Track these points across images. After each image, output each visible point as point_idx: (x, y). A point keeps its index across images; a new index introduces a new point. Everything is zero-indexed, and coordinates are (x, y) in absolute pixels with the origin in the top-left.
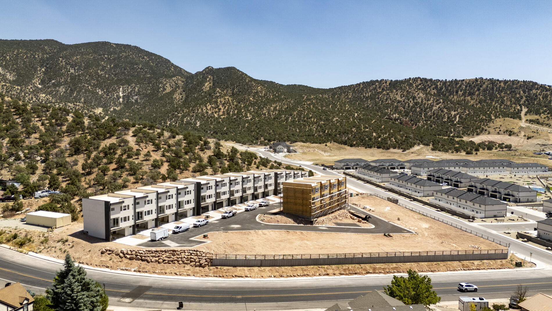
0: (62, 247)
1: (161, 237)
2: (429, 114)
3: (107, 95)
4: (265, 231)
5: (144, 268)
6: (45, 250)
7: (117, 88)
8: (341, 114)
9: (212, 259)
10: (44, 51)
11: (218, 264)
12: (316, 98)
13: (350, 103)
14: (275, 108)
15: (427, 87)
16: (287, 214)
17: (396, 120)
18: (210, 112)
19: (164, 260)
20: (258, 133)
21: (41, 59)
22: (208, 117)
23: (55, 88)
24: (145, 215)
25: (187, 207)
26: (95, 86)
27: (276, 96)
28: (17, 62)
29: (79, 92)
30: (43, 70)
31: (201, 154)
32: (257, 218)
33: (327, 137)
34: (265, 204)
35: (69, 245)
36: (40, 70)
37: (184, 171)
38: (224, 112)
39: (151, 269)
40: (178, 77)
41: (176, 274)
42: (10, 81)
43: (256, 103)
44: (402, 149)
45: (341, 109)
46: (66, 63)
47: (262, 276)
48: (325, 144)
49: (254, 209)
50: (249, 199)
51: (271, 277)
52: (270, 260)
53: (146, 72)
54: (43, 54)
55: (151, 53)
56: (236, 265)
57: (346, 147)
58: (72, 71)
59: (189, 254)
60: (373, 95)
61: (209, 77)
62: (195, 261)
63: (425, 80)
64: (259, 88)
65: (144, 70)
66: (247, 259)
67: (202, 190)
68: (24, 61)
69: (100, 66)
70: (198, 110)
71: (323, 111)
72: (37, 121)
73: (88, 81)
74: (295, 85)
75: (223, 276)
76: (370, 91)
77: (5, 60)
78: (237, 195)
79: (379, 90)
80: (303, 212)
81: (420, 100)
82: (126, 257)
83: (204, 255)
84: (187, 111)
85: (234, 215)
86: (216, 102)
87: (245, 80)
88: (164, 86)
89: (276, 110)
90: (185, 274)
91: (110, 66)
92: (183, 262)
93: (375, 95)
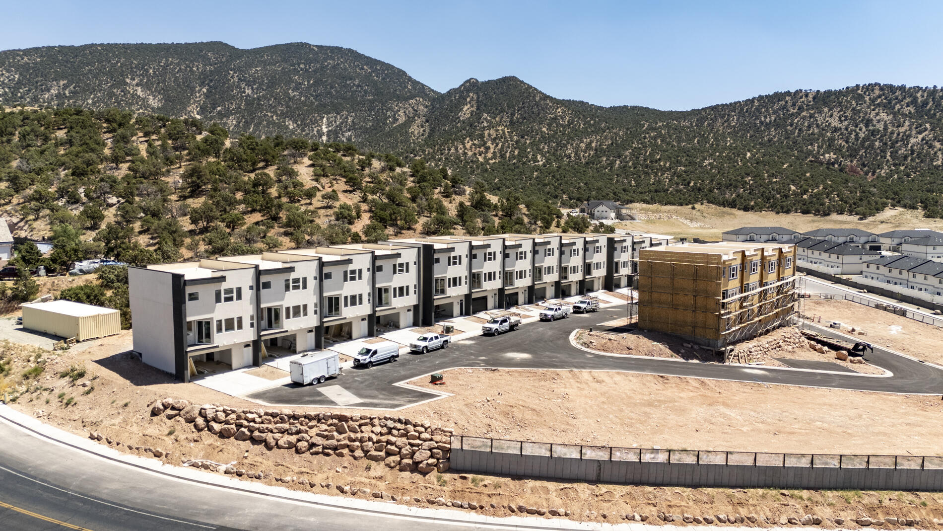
0: (68, 390)
1: (318, 376)
2: (902, 151)
3: (303, 130)
4: (600, 373)
5: (252, 465)
6: (27, 396)
7: (318, 118)
8: (718, 154)
9: (450, 449)
10: (206, 61)
11: (468, 465)
12: (668, 126)
13: (734, 134)
14: (589, 146)
15: (893, 102)
16: (649, 331)
17: (830, 163)
18: (470, 153)
19: (313, 445)
20: (556, 188)
21: (202, 73)
22: (467, 162)
23: (222, 119)
24: (288, 317)
25: (398, 303)
26: (284, 115)
27: (590, 125)
28: (165, 79)
29: (257, 125)
30: (205, 90)
31: (445, 203)
32: (572, 337)
33: (693, 194)
34: (589, 307)
35: (84, 385)
36: (199, 91)
37: (403, 231)
38: (494, 153)
39: (273, 468)
40: (418, 99)
41: (342, 491)
42: (153, 108)
43: (553, 136)
44: (857, 214)
45: (717, 145)
46: (239, 79)
47: (604, 516)
48: (690, 206)
49: (563, 317)
50: (548, 295)
51: (633, 519)
52: (628, 463)
53: (366, 92)
54: (204, 66)
55: (376, 60)
56: (521, 471)
57: (735, 211)
58: (248, 91)
59: (385, 430)
60: (780, 119)
61: (471, 95)
62: (399, 453)
63: (891, 88)
64: (559, 110)
65: (362, 89)
66: (555, 455)
67: (436, 265)
68: (176, 77)
69: (293, 82)
70: (449, 150)
71: (681, 149)
72: (141, 142)
73: (273, 107)
74: (625, 107)
75: (482, 507)
76: (774, 113)
77: (146, 75)
78: (521, 284)
79: (792, 110)
80: (694, 327)
81: (881, 127)
82: (210, 429)
83: (425, 435)
84: (431, 151)
85: (513, 327)
86: (482, 136)
87: (534, 97)
88: (395, 115)
89: (591, 149)
90: (368, 490)
91: (309, 82)
92: (366, 452)
93: (785, 119)
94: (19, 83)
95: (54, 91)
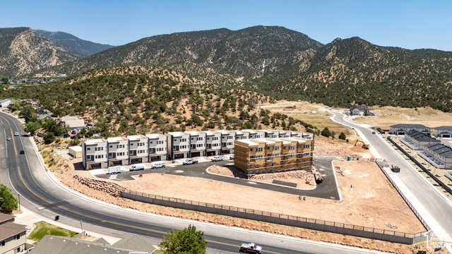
0: (63, 170)
1: (113, 172)
3: (254, 67)
5: (84, 191)
6: (56, 171)
7: (261, 61)
9: (123, 192)
11: (125, 196)
14: (386, 73)
19: (97, 188)
21: (215, 43)
22: (316, 83)
23: (220, 63)
28: (200, 46)
30: (215, 50)
33: (424, 101)
38: (333, 78)
39: (88, 192)
40: (311, 49)
41: (97, 198)
43: (368, 68)
46: (230, 45)
47: (146, 211)
48: (415, 108)
51: (153, 213)
54: (217, 39)
57: (438, 112)
58: (233, 50)
59: (112, 186)
61: (335, 47)
62: (113, 192)
65: (284, 46)
67: (174, 142)
68: (205, 46)
69: (253, 45)
70: (310, 77)
73: (242, 57)
75: (121, 206)
82: (81, 182)
83: (119, 188)
86: (329, 69)
88: (298, 58)
91: (260, 44)
92: (107, 191)
94: (147, 51)
95: (159, 54)
